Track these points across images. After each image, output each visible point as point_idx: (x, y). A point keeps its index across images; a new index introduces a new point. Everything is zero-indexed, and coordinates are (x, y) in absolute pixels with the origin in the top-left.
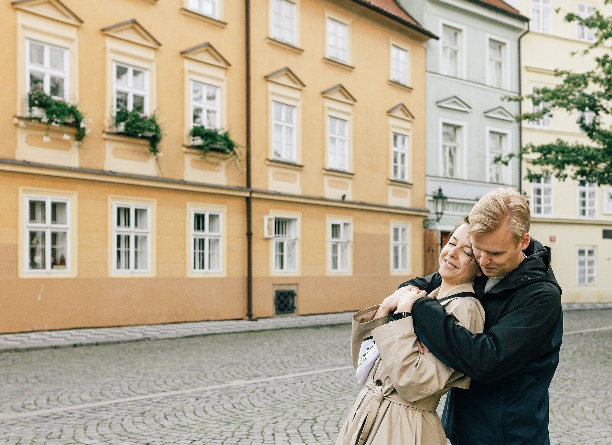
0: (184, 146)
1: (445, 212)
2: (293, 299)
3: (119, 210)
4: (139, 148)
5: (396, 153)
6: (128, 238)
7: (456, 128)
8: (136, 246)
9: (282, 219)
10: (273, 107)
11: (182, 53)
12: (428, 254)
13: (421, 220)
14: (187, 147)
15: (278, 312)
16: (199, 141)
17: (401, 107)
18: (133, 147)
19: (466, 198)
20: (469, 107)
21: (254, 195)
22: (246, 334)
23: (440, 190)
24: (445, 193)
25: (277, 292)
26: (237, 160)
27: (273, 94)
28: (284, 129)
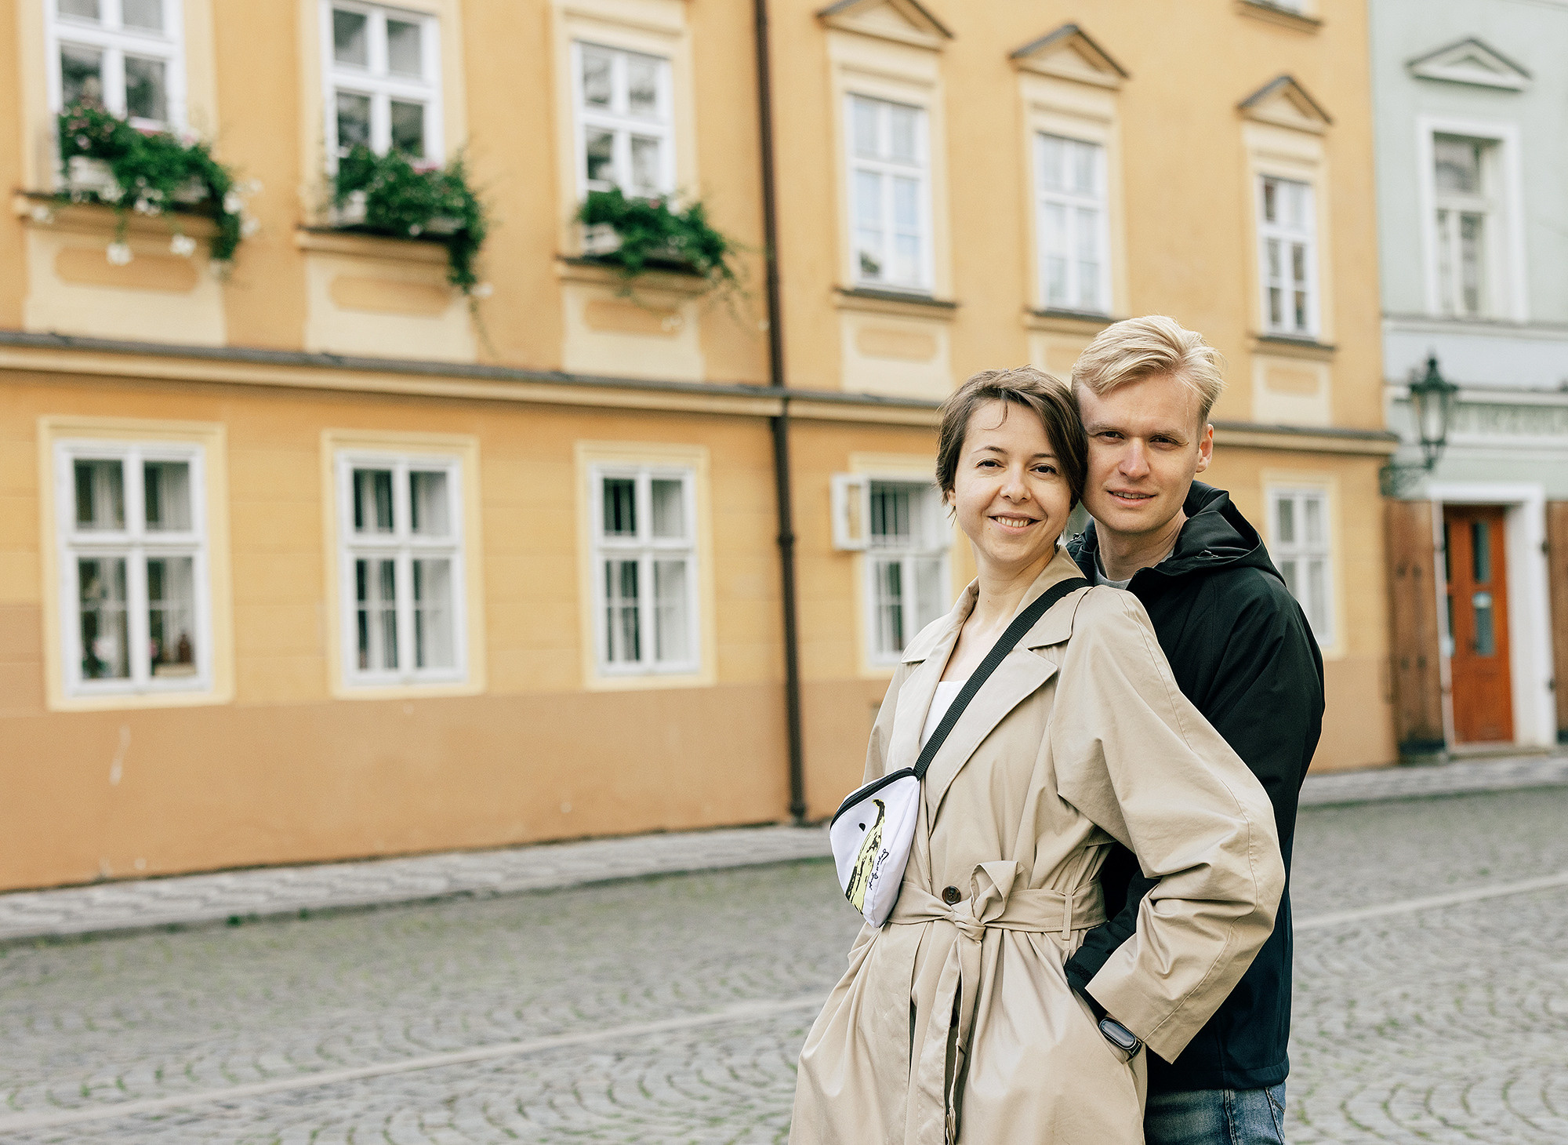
0: (557, 258)
1: (1454, 437)
3: (358, 477)
4: (416, 274)
5: (1273, 244)
6: (389, 569)
7: (1481, 146)
8: (417, 594)
9: (895, 485)
10: (847, 113)
12: (1401, 585)
13: (1367, 472)
14: (571, 261)
16: (608, 240)
17: (1284, 86)
18: (394, 272)
19: (1527, 385)
20: (1523, 72)
21: (796, 410)
22: (787, 871)
23: (1433, 363)
24: (1449, 372)
26: (736, 296)
27: (846, 68)
28: (887, 184)
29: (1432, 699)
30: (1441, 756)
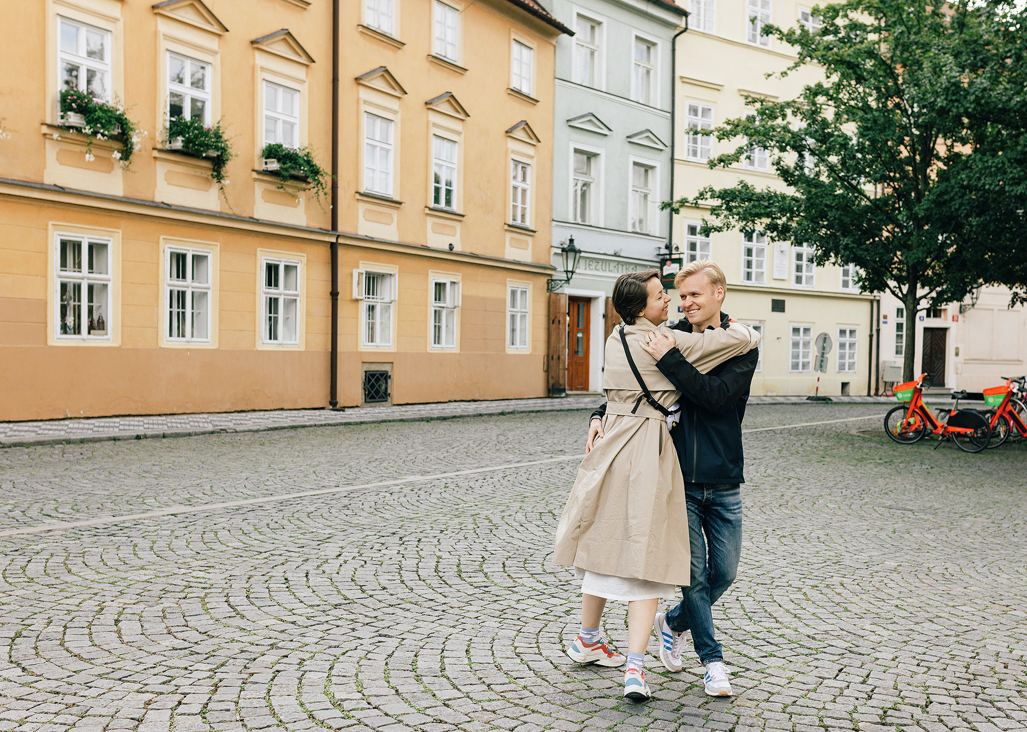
0: (253, 170)
1: (577, 271)
2: (386, 383)
4: (198, 172)
5: (515, 189)
7: (591, 156)
9: (374, 274)
10: (364, 119)
11: (252, 42)
12: (553, 327)
13: (544, 280)
14: (258, 172)
15: (368, 400)
16: (274, 165)
17: (523, 126)
18: (191, 171)
19: (602, 252)
20: (610, 130)
21: (341, 241)
23: (571, 241)
24: (577, 245)
25: (366, 372)
26: (322, 193)
27: (366, 102)
28: (377, 150)
29: (561, 372)
30: (563, 395)
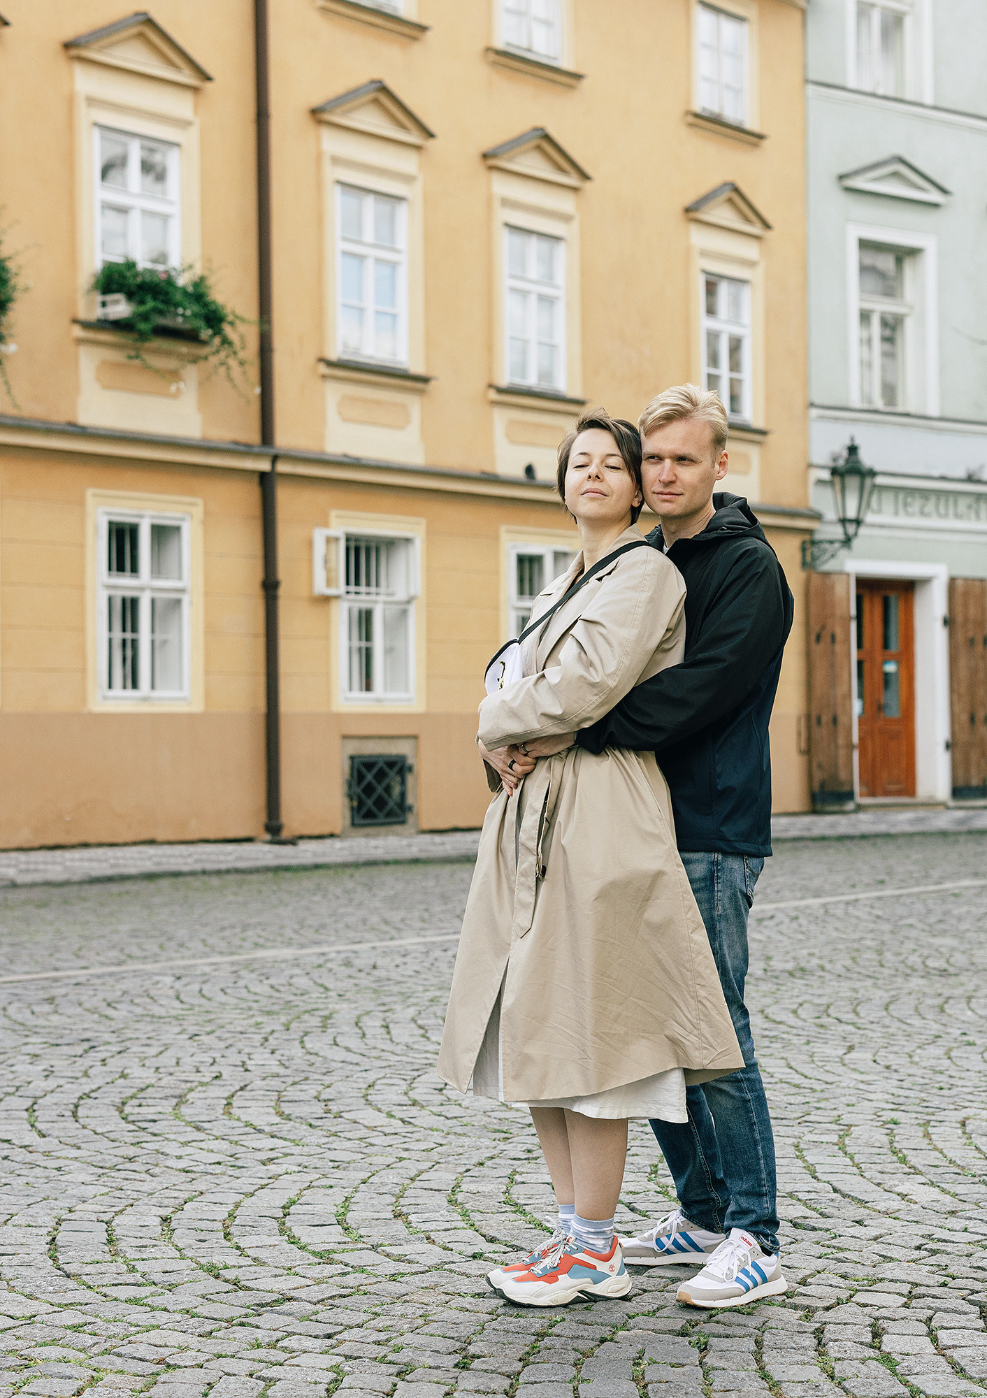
0: (75, 321)
1: (869, 518)
2: (403, 782)
5: (713, 337)
7: (904, 254)
9: (368, 539)
10: (336, 201)
11: (67, 46)
12: (818, 649)
14: (86, 325)
15: (357, 821)
16: (121, 308)
17: (728, 194)
19: (936, 473)
20: (944, 191)
21: (282, 467)
22: (270, 875)
23: (853, 450)
24: (867, 458)
25: (352, 758)
26: (232, 362)
27: (336, 161)
28: (370, 265)
29: (842, 753)
30: (850, 806)
